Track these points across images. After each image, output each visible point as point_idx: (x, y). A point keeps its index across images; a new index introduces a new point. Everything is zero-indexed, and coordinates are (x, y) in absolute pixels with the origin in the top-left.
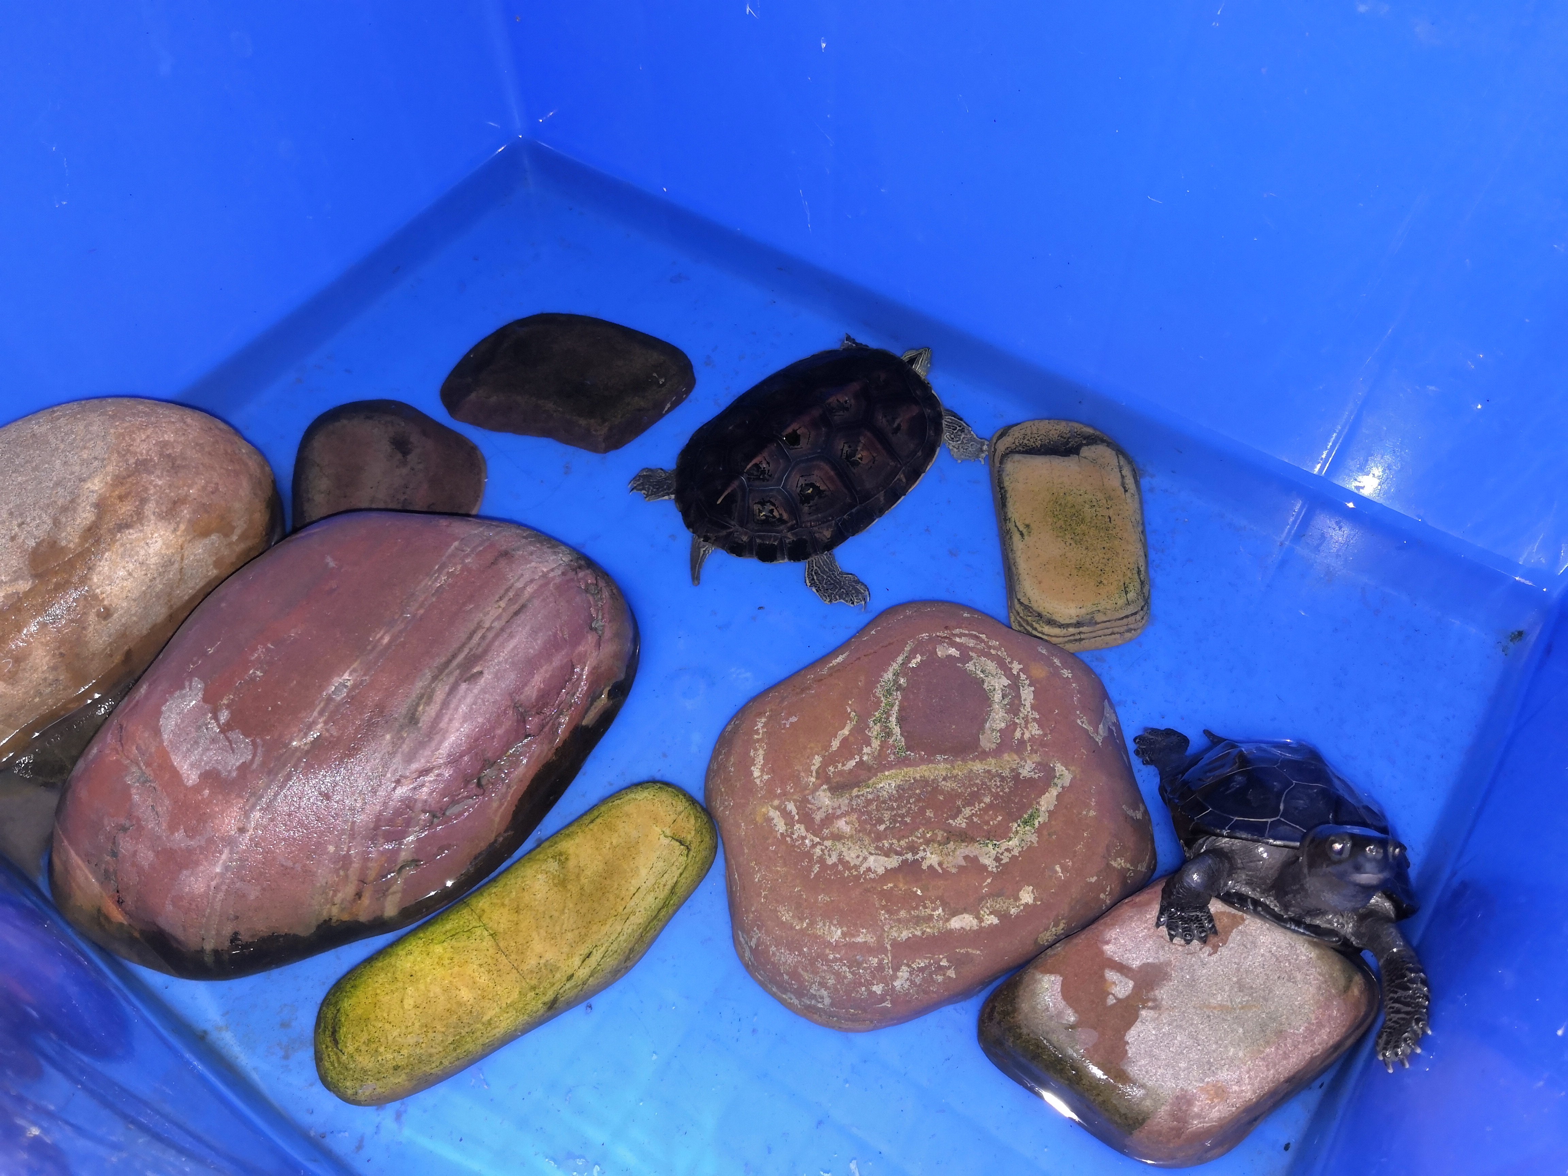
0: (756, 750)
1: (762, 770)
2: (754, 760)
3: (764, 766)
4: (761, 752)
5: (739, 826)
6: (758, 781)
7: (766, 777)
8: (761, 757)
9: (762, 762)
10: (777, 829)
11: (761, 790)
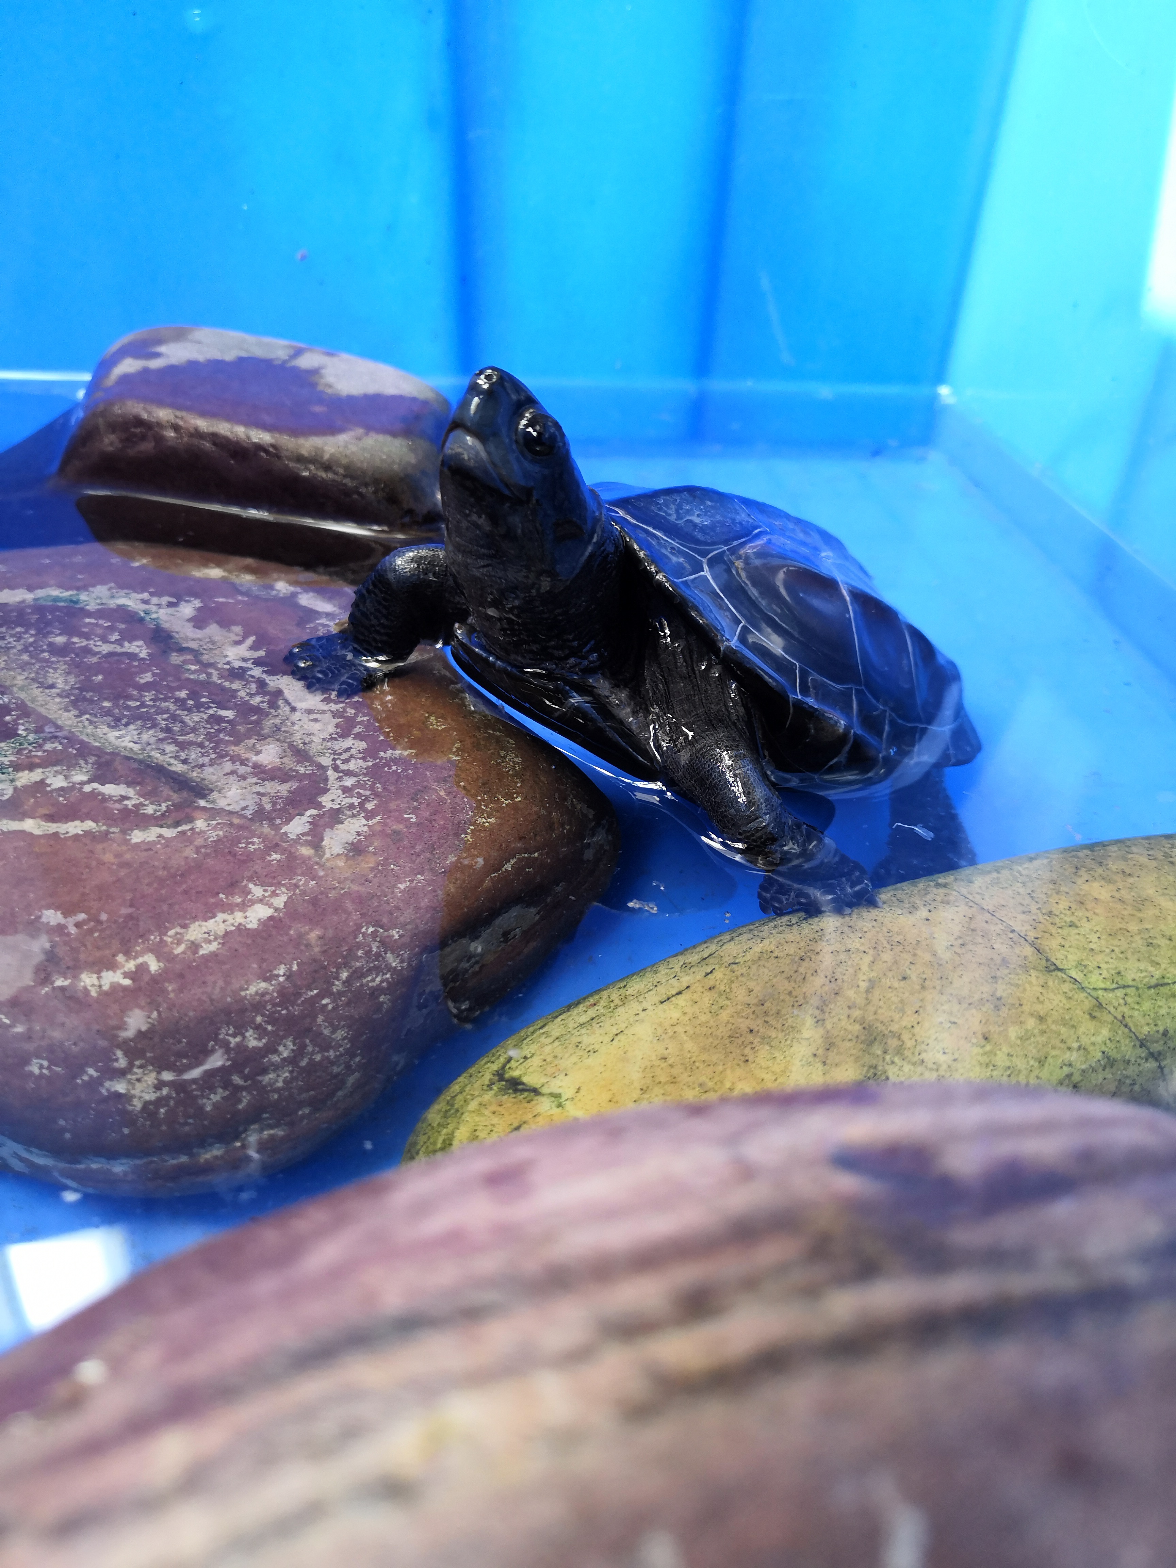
0: (194, 946)
1: (243, 907)
2: (227, 933)
3: (229, 908)
4: (195, 931)
5: (411, 892)
6: (280, 901)
7: (257, 891)
8: (210, 924)
9: (220, 916)
10: (366, 829)
11: (296, 886)
